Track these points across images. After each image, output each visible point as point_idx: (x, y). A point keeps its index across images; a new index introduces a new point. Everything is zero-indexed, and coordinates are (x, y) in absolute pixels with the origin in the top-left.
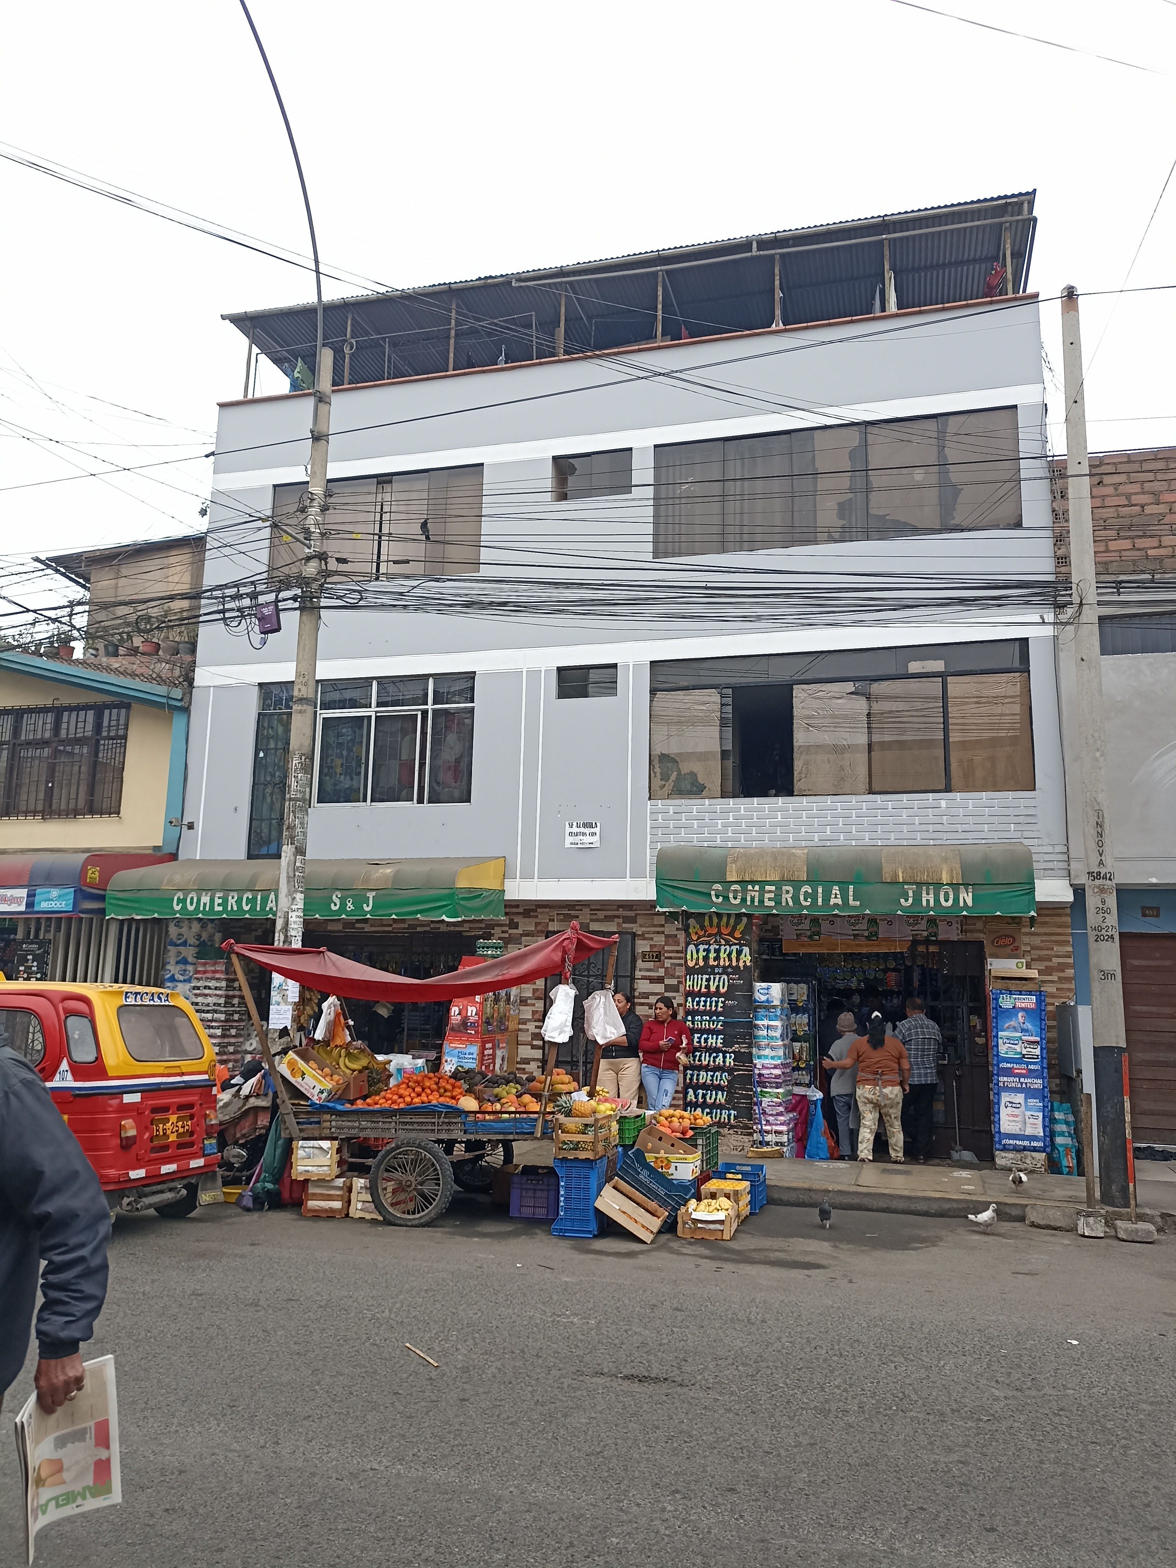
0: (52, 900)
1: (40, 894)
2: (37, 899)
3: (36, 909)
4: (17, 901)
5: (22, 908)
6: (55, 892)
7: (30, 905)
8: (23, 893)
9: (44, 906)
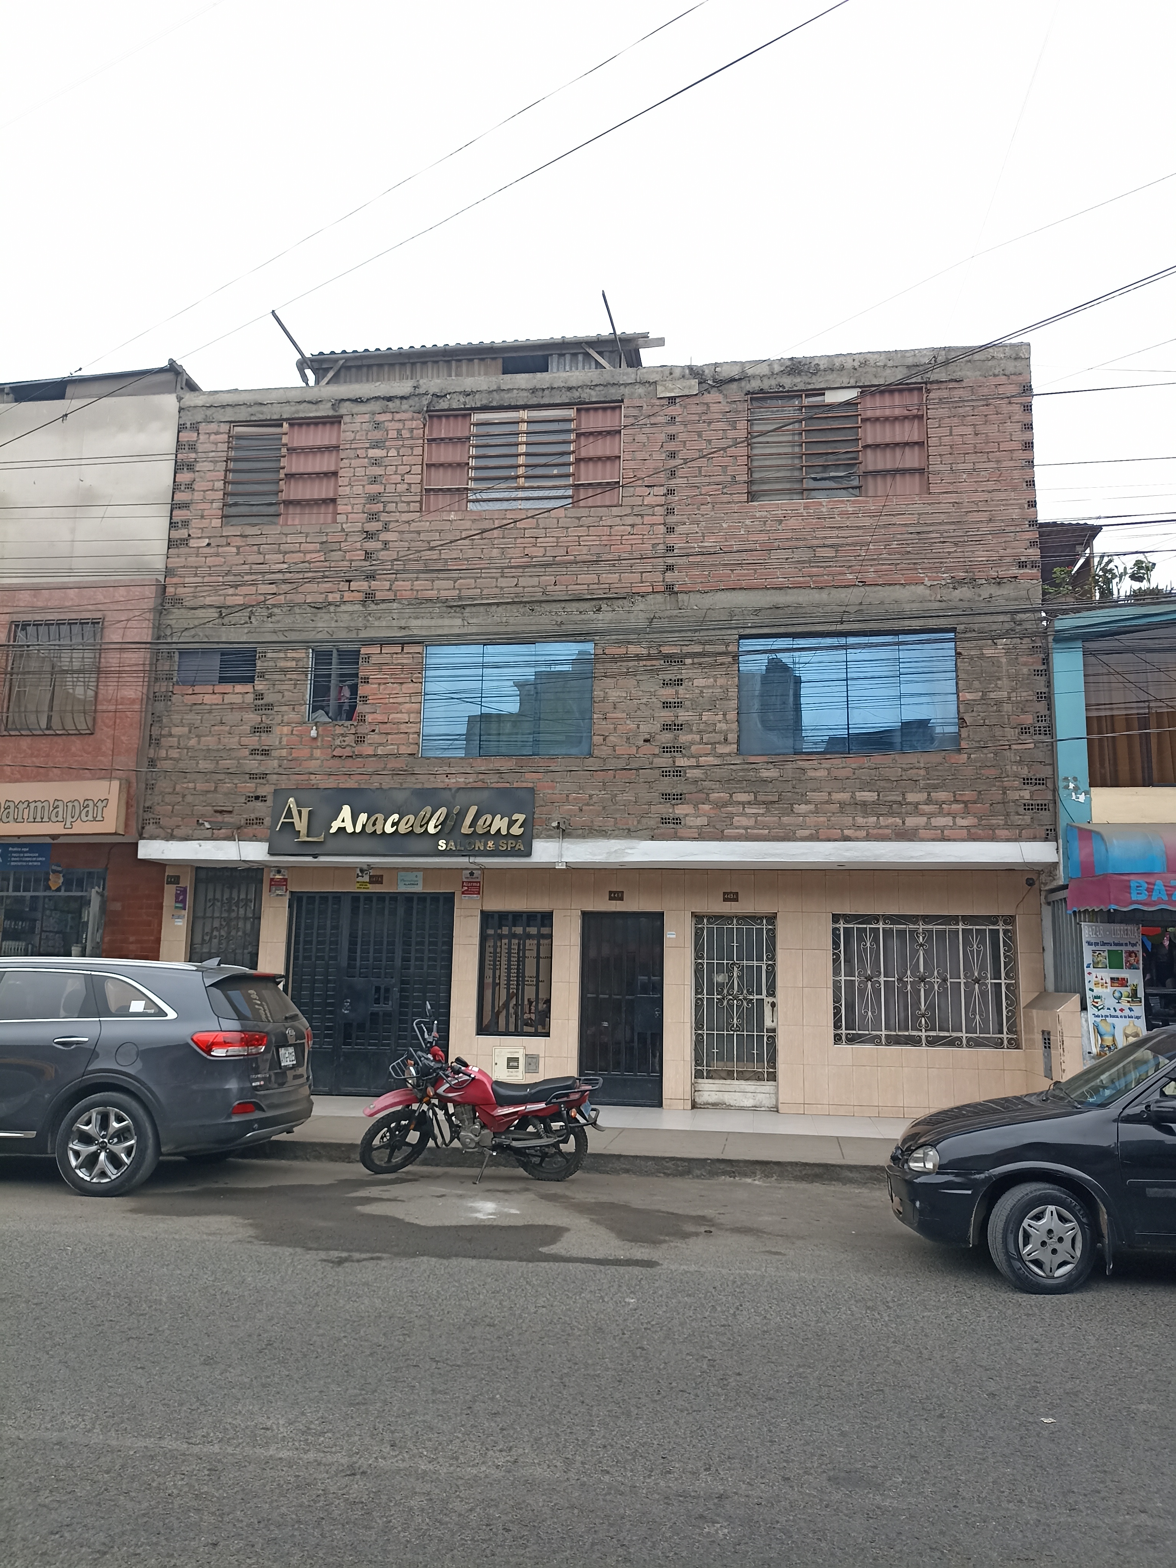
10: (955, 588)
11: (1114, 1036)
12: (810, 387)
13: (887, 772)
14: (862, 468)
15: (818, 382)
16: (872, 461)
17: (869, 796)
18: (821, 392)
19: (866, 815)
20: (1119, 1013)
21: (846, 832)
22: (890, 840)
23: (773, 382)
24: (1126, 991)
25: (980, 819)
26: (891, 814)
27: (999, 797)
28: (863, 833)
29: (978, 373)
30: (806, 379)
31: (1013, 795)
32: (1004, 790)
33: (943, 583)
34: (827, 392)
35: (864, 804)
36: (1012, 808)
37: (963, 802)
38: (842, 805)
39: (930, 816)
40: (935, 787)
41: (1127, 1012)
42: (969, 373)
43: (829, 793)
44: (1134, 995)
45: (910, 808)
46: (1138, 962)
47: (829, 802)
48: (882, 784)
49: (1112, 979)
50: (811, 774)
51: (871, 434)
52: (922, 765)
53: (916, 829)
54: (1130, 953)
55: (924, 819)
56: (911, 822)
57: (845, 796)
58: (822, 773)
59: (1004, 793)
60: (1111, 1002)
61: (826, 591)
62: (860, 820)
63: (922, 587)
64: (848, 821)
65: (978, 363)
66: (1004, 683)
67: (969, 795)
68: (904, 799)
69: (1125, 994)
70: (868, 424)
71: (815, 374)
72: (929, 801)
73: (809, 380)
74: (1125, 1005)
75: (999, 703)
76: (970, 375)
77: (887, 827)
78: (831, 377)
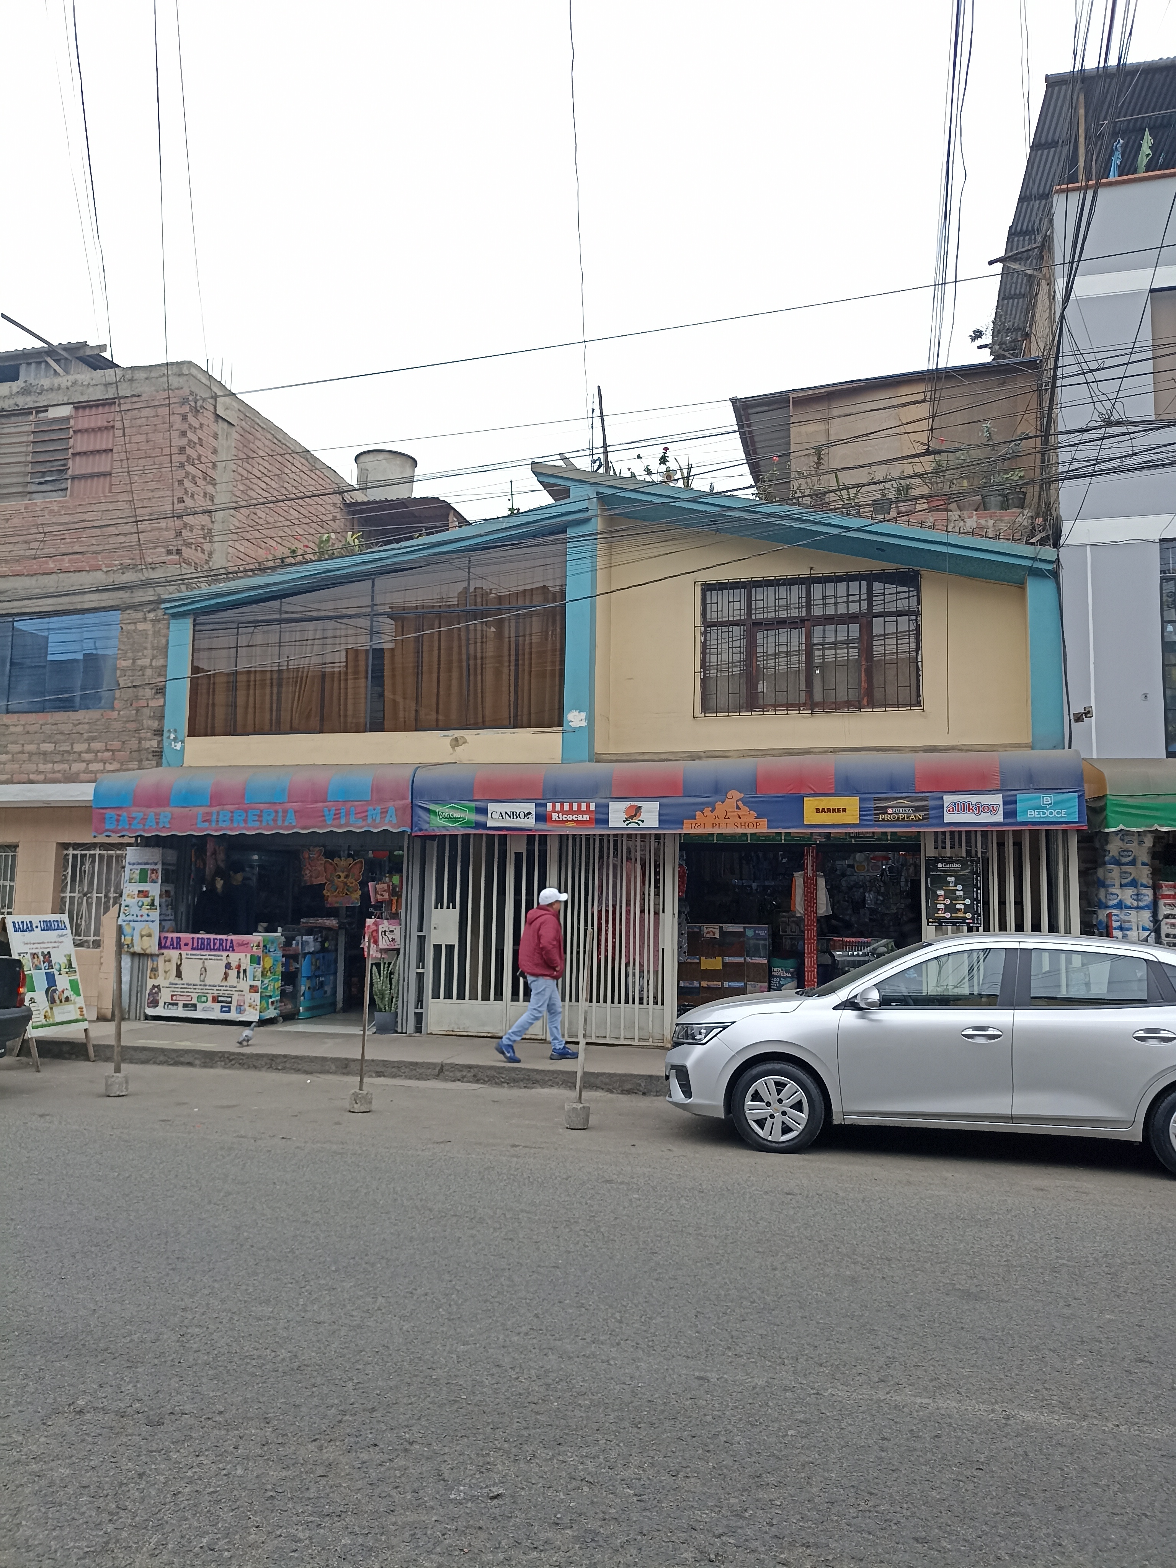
0: (1044, 808)
1: (1021, 801)
2: (1019, 806)
3: (1020, 819)
4: (991, 809)
5: (999, 818)
6: (1048, 799)
7: (1010, 814)
8: (997, 799)
9: (1033, 815)
10: (123, 573)
11: (132, 936)
12: (37, 405)
13: (61, 727)
14: (70, 472)
15: (42, 401)
16: (76, 467)
17: (48, 747)
18: (44, 409)
19: (46, 762)
20: (139, 918)
21: (32, 777)
22: (60, 782)
23: (11, 402)
24: (147, 900)
25: (122, 764)
26: (62, 761)
27: (135, 747)
28: (42, 777)
29: (153, 388)
30: (34, 398)
31: (146, 744)
32: (140, 740)
33: (115, 568)
34: (50, 409)
35: (45, 754)
36: (144, 755)
37: (112, 751)
38: (31, 754)
39: (89, 762)
40: (94, 739)
41: (145, 918)
42: (147, 389)
43: (23, 745)
44: (152, 904)
45: (76, 756)
46: (157, 878)
47: (23, 752)
48: (59, 737)
49: (139, 891)
50: (12, 729)
51: (81, 443)
52: (86, 721)
53: (78, 774)
54: (153, 870)
55: (84, 765)
56: (77, 767)
57: (32, 748)
58: (19, 729)
59: (140, 742)
60: (135, 910)
61: (35, 578)
62: (42, 767)
63: (100, 572)
64: (33, 767)
65: (153, 380)
66: (149, 652)
67: (116, 744)
68: (72, 748)
69: (146, 903)
70: (79, 435)
71: (40, 394)
72: (89, 751)
73: (36, 399)
74: (144, 911)
75: (143, 668)
76: (147, 390)
77: (59, 772)
78: (51, 395)
